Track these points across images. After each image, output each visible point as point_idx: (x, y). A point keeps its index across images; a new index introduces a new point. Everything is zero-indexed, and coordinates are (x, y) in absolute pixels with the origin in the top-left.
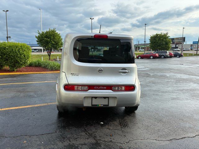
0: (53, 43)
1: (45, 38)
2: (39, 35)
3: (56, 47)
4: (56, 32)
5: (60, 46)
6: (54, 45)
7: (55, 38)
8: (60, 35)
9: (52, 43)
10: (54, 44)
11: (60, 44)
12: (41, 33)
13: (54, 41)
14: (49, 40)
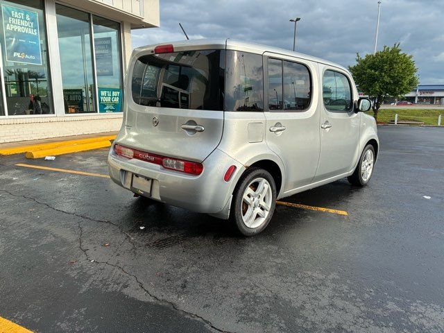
0: (387, 79)
1: (369, 70)
2: (357, 63)
3: (395, 90)
4: (400, 53)
5: (406, 89)
6: (389, 86)
7: (393, 69)
8: (412, 60)
9: (383, 82)
10: (390, 83)
11: (405, 82)
12: (364, 58)
13: (389, 76)
14: (376, 73)
